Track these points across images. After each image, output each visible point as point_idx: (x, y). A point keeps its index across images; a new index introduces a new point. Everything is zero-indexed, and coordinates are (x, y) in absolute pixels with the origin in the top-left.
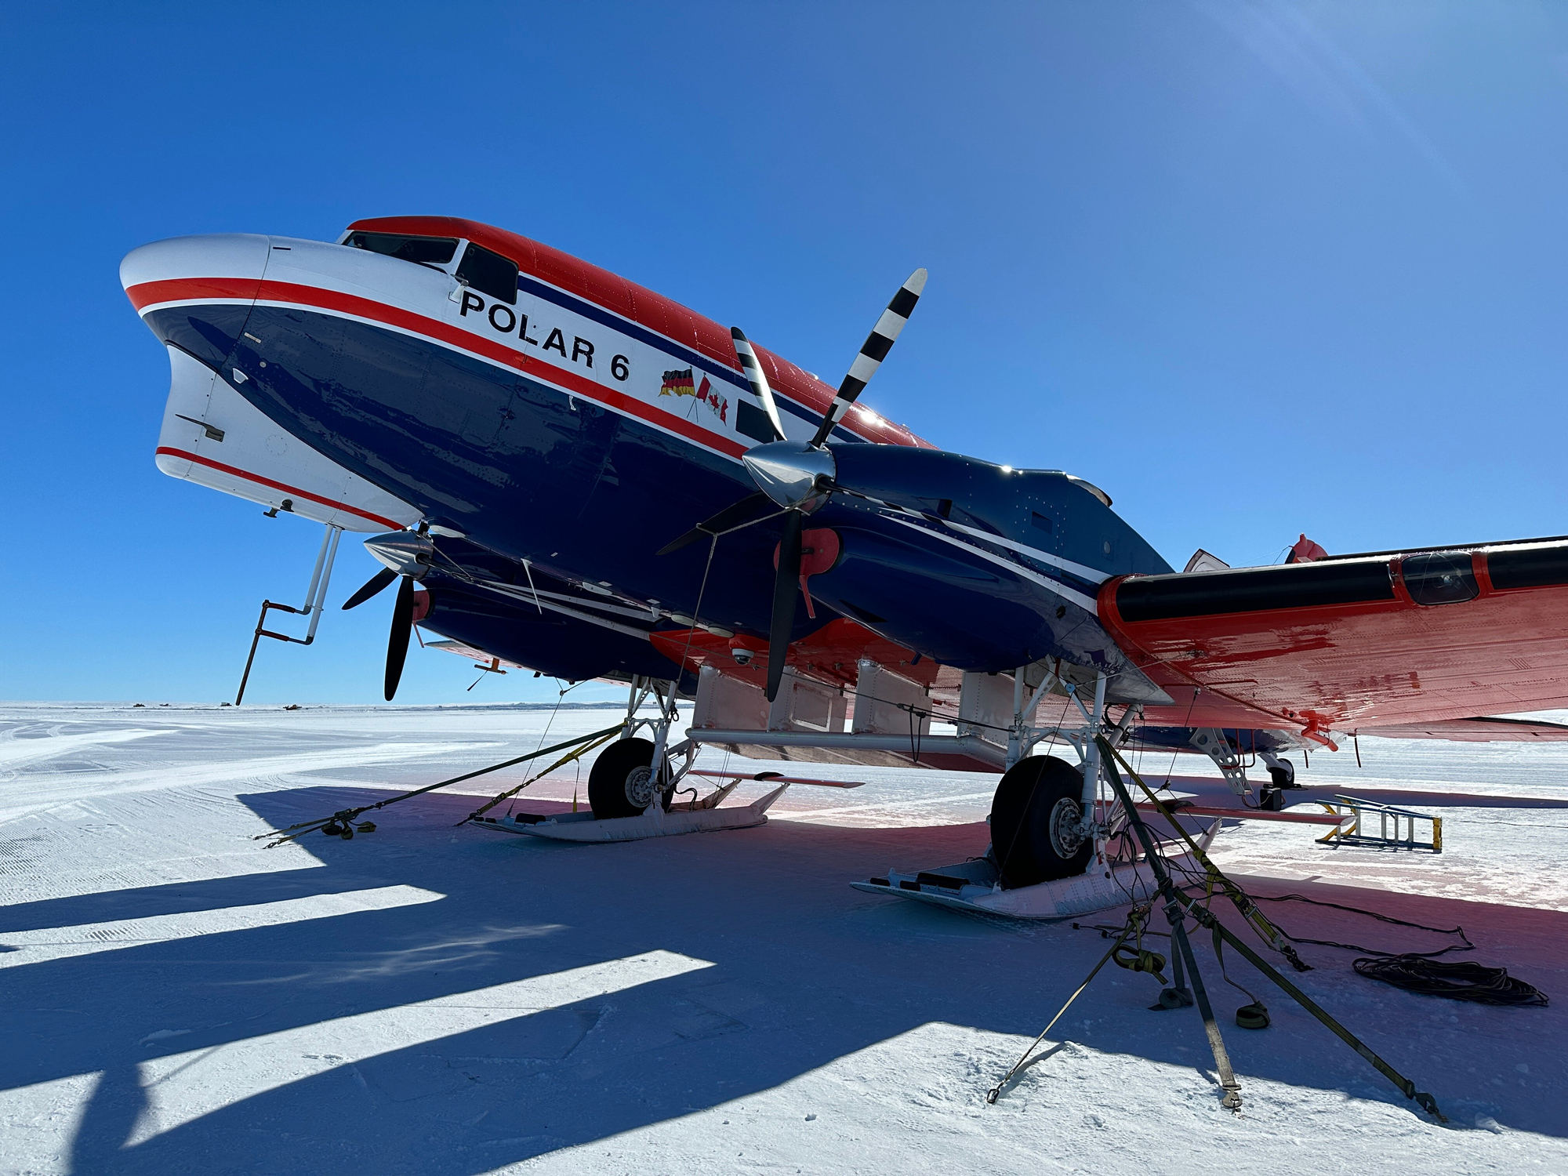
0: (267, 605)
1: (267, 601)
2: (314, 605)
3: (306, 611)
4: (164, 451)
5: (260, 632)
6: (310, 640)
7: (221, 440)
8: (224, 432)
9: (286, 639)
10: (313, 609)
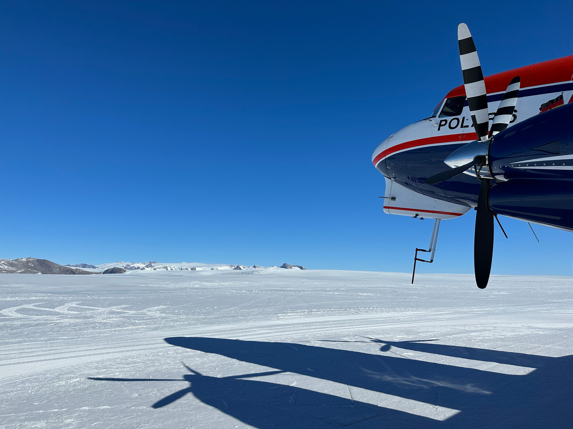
0: (417, 250)
1: (417, 249)
2: (432, 248)
3: (430, 251)
4: (385, 207)
5: (416, 259)
6: (432, 261)
7: (395, 200)
8: (395, 198)
9: (424, 261)
10: (432, 250)
